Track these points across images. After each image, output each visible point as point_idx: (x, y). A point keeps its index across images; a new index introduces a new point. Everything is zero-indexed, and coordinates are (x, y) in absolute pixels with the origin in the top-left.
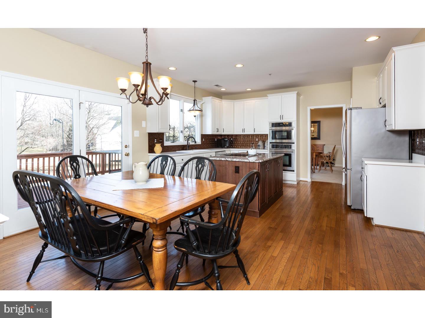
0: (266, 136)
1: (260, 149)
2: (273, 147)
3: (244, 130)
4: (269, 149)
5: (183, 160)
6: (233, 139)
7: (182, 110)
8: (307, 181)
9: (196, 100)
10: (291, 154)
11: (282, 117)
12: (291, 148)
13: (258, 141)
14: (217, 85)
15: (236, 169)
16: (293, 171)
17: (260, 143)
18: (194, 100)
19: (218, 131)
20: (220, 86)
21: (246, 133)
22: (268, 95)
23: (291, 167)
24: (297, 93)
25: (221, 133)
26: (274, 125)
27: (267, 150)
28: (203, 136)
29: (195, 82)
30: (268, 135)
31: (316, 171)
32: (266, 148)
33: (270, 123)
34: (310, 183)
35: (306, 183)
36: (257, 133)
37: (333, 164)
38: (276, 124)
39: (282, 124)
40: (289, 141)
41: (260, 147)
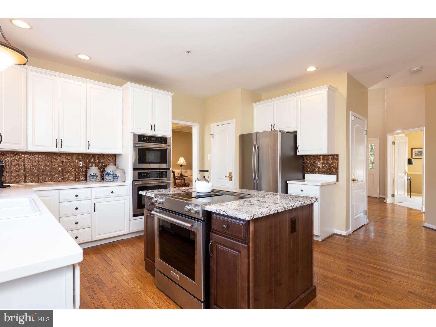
3: (59, 143)
4: (131, 180)
10: (167, 185)
12: (167, 177)
17: (96, 171)
24: (172, 96)
26: (142, 138)
33: (134, 134)
38: (146, 138)
39: (154, 139)
40: (164, 166)
41: (96, 178)
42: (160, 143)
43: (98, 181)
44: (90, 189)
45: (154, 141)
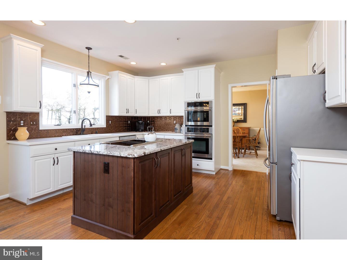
0: (181, 117)
1: (176, 132)
2: (189, 130)
3: (159, 111)
4: (184, 133)
5: (56, 149)
6: (150, 121)
7: (75, 85)
8: (228, 170)
9: (91, 72)
10: (208, 139)
11: (198, 95)
12: (208, 132)
13: (176, 123)
14: (121, 56)
15: (105, 167)
16: (211, 159)
17: (177, 126)
18: (88, 73)
19: (128, 112)
20: (126, 58)
21: (162, 114)
22: (183, 70)
23: (208, 154)
24: (215, 67)
25: (132, 114)
26: (189, 104)
27: (182, 135)
28: (109, 118)
29: (89, 50)
30: (183, 116)
31: (241, 155)
32: (182, 131)
33: (185, 103)
34: (232, 172)
35: (227, 171)
36: (173, 114)
37: (258, 147)
38: (192, 104)
39: (198, 104)
40: (205, 123)
41: (177, 130)
42: (196, 107)
43: (178, 132)
44: (164, 136)
45: (198, 105)
